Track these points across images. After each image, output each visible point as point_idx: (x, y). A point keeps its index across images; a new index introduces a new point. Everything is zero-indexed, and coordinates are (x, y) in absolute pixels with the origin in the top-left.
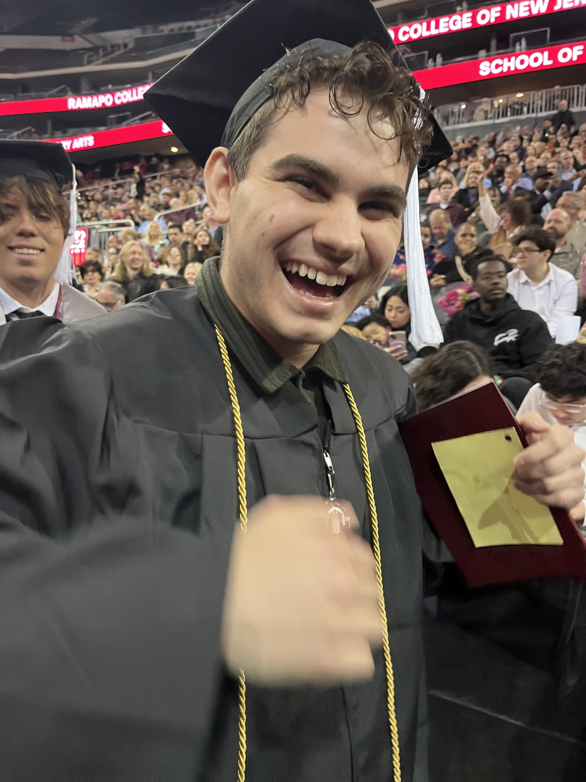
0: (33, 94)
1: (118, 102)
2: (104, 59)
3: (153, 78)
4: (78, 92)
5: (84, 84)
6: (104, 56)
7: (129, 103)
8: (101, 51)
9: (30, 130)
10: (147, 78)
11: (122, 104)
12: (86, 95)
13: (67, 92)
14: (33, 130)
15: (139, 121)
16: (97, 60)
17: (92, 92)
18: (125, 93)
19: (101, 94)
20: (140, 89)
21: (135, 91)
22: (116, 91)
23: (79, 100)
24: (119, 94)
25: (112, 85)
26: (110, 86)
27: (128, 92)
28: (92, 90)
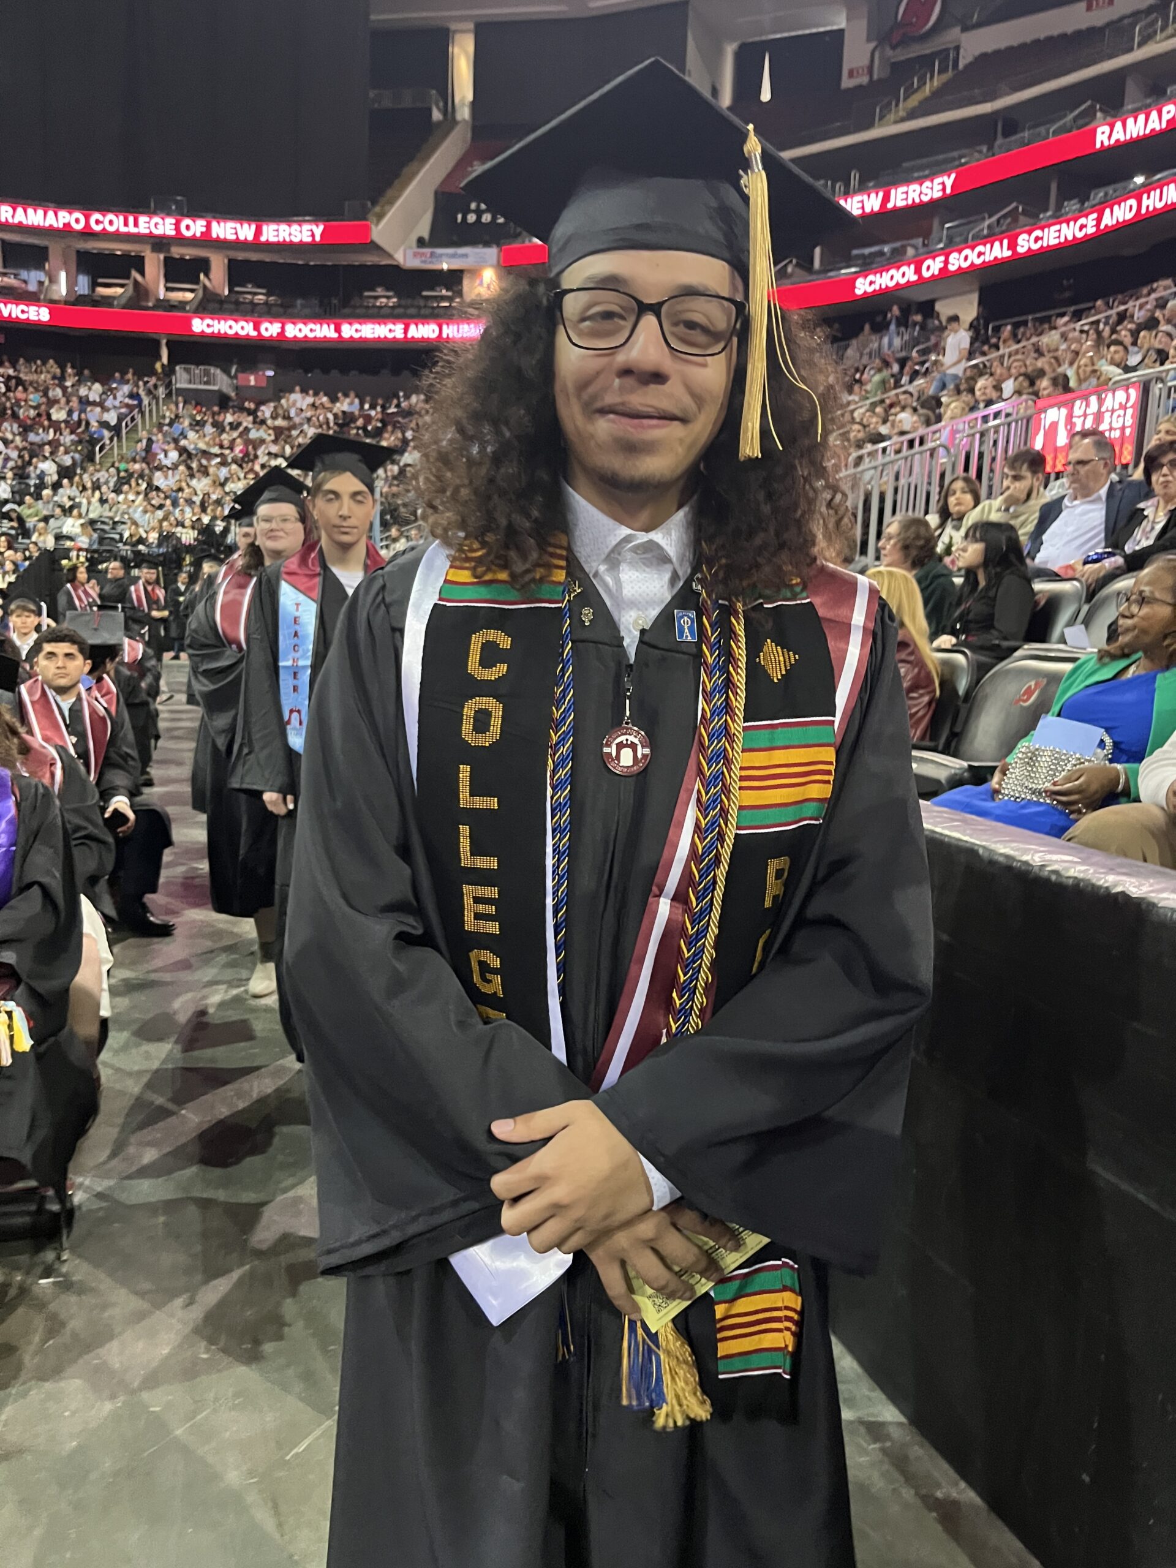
0: (1024, 135)
4: (1115, 109)
5: (1132, 88)
9: (1017, 208)
12: (1136, 112)
13: (1095, 115)
14: (1020, 209)
16: (1164, 28)
17: (1148, 101)
19: (1168, 101)
23: (1118, 125)
28: (1147, 96)
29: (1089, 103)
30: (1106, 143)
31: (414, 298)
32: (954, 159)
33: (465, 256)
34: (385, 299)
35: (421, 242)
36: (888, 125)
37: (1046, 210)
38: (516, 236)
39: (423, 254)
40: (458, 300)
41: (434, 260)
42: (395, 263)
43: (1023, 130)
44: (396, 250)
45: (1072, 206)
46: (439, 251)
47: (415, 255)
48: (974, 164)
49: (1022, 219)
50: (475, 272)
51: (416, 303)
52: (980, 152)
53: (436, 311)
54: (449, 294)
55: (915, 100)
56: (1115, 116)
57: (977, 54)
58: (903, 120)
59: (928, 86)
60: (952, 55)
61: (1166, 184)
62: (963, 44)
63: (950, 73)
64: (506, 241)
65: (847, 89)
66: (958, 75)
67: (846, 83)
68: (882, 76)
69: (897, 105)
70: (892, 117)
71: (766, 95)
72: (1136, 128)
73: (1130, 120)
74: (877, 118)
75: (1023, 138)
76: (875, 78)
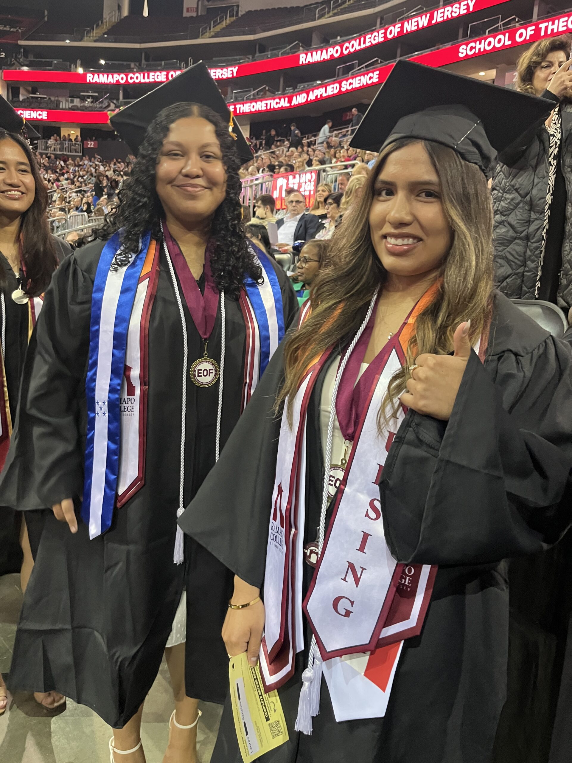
1: (345, 52)
2: (336, 11)
3: (381, 24)
4: (308, 47)
5: (315, 38)
6: (334, 9)
7: (356, 51)
8: (332, 2)
9: (265, 88)
10: (376, 26)
11: (350, 54)
12: (316, 50)
13: (299, 48)
14: (267, 88)
15: (365, 69)
16: (329, 12)
17: (322, 45)
18: (353, 42)
19: (330, 47)
20: (368, 37)
21: (362, 39)
22: (344, 42)
23: (309, 54)
24: (347, 44)
25: (341, 37)
26: (339, 38)
27: (356, 41)
28: (322, 43)
29: (297, 42)
30: (304, 63)
32: (236, 60)
36: (205, 38)
37: (278, 91)
38: (12, 65)
43: (268, 51)
45: (289, 90)
48: (246, 63)
49: (268, 93)
52: (249, 58)
55: (218, 28)
56: (307, 50)
57: (247, 10)
58: (212, 37)
59: (224, 22)
60: (235, 9)
61: (329, 85)
62: (240, 4)
63: (235, 18)
64: (6, 68)
65: (186, 17)
66: (238, 19)
67: (185, 14)
68: (203, 14)
69: (210, 29)
70: (207, 34)
71: (146, 14)
72: (317, 57)
73: (314, 53)
74: (200, 34)
75: (268, 54)
76: (199, 14)
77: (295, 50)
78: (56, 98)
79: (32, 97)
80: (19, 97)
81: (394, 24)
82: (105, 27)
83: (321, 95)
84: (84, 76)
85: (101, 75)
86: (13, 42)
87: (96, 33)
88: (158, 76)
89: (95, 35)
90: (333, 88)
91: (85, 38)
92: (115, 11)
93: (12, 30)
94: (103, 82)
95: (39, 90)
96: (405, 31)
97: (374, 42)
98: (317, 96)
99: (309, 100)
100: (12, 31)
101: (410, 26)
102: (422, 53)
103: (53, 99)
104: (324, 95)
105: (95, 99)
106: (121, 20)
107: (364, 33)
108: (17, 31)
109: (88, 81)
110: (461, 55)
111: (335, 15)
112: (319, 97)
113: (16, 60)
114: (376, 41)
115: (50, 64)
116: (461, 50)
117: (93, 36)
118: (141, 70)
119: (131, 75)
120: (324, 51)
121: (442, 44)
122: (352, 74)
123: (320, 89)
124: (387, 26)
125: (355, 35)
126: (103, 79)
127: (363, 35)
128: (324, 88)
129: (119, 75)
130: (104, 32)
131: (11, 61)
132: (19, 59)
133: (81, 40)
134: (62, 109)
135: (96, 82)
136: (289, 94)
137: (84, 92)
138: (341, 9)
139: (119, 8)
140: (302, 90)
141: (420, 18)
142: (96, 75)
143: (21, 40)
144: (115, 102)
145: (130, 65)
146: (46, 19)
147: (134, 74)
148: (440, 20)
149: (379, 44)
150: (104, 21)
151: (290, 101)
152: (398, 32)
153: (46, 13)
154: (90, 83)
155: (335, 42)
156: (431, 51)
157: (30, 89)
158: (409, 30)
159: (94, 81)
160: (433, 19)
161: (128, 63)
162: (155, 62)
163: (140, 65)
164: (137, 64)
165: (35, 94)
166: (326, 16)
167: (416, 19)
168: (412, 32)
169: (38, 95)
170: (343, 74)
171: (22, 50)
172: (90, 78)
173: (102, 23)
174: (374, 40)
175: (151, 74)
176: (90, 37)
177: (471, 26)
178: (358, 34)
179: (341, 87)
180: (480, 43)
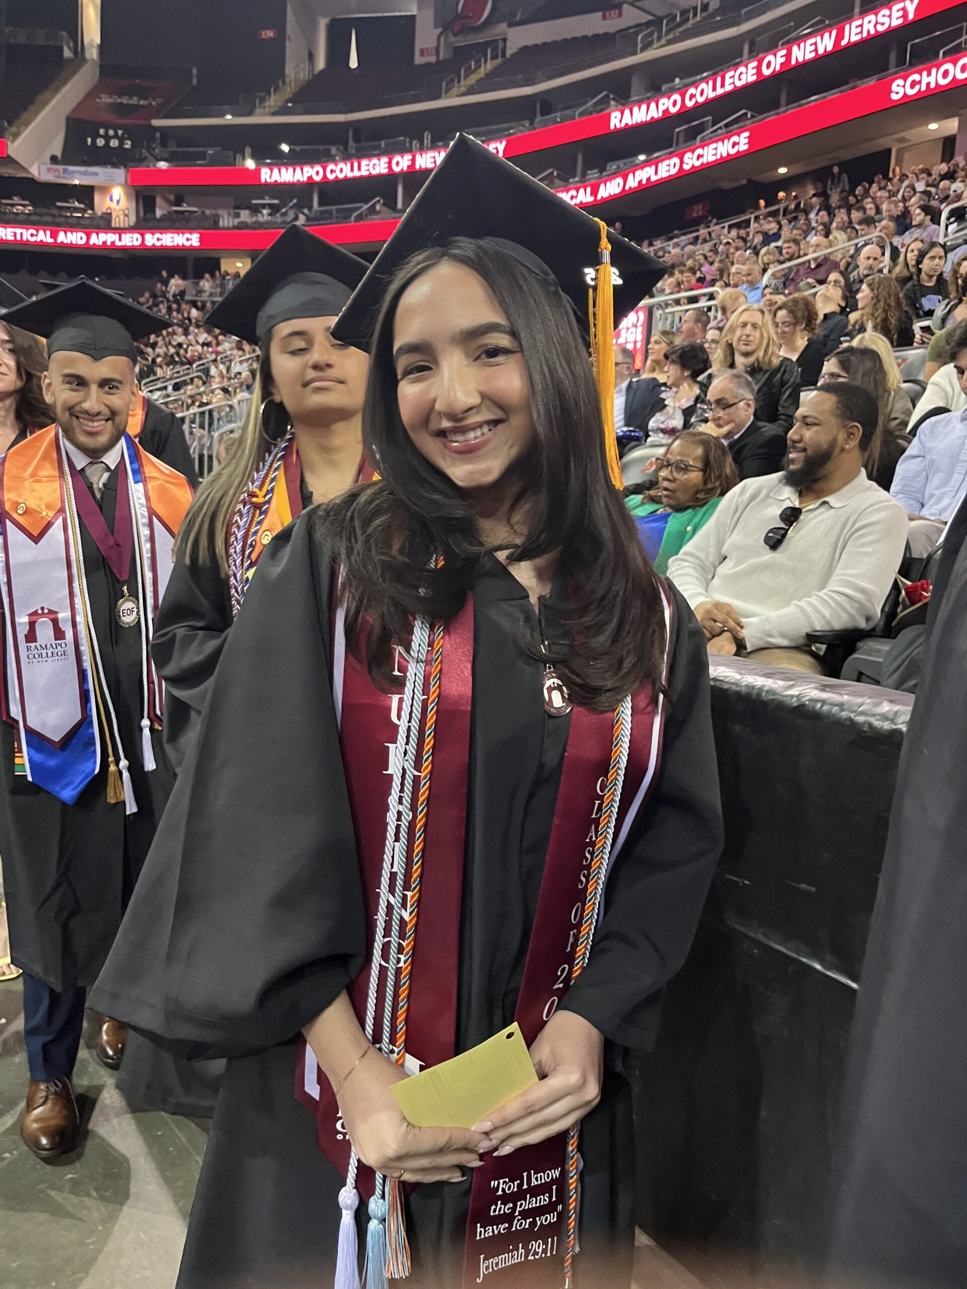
0: (558, 116)
1: (689, 104)
2: (671, 36)
3: (750, 52)
4: (624, 99)
5: (636, 85)
6: (667, 33)
7: (708, 102)
8: (665, 22)
9: (552, 173)
10: (741, 56)
11: (697, 106)
12: (639, 103)
13: (609, 103)
14: (555, 174)
15: (724, 130)
16: (659, 38)
17: (648, 95)
18: (703, 86)
19: (663, 96)
20: (728, 75)
21: (719, 80)
22: (687, 86)
23: (627, 112)
24: (692, 90)
25: (681, 78)
26: (677, 80)
27: (707, 83)
28: (647, 91)
29: (604, 93)
30: (618, 126)
31: (48, 208)
32: (504, 130)
33: (96, 174)
34: (21, 207)
35: (54, 159)
36: (452, 97)
37: (574, 177)
38: (144, 159)
39: (55, 171)
40: (90, 212)
41: (67, 176)
42: (30, 176)
43: (556, 112)
44: (31, 165)
45: (593, 174)
46: (71, 168)
47: (49, 170)
48: (519, 135)
49: (557, 181)
50: (105, 189)
51: (51, 212)
52: (524, 126)
53: (70, 220)
54: (82, 206)
55: (472, 79)
56: (623, 105)
57: (520, 46)
58: (464, 94)
59: (483, 67)
60: (501, 44)
61: (662, 161)
62: (509, 37)
63: (499, 61)
64: (132, 164)
65: (420, 66)
66: (506, 62)
67: (418, 60)
68: (447, 57)
69: (459, 82)
70: (455, 91)
71: (354, 63)
72: (640, 115)
73: (636, 109)
74: (443, 91)
75: (556, 117)
76: (441, 57)
77: (603, 106)
78: (214, 212)
79: (176, 212)
80: (154, 212)
81: (774, 51)
82: (289, 90)
83: (648, 179)
84: (257, 172)
85: (283, 170)
86: (145, 122)
87: (274, 100)
88: (374, 165)
89: (272, 103)
90: (669, 165)
91: (258, 110)
92: (304, 62)
93: (142, 102)
94: (287, 181)
95: (186, 199)
96: (793, 62)
97: (739, 84)
98: (640, 182)
99: (627, 188)
100: (142, 106)
101: (802, 53)
102: (825, 97)
103: (208, 212)
104: (654, 178)
105: (274, 209)
106: (315, 76)
107: (722, 70)
108: (150, 104)
109: (263, 180)
110: (894, 97)
111: (670, 42)
112: (644, 182)
113: (149, 152)
114: (743, 82)
115: (202, 156)
116: (894, 87)
117: (270, 106)
118: (347, 157)
119: (331, 166)
120: (653, 105)
121: (860, 79)
122: (702, 140)
123: (647, 169)
124: (761, 55)
125: (705, 74)
126: (287, 175)
127: (721, 73)
128: (653, 167)
129: (312, 167)
130: (286, 96)
131: (141, 153)
132: (154, 149)
133: (250, 113)
134: (224, 229)
135: (276, 181)
136: (592, 182)
137: (257, 198)
138: (680, 33)
139: (311, 57)
140: (614, 173)
141: (819, 38)
142: (276, 171)
143: (156, 117)
144: (306, 211)
145: (329, 150)
146: (195, 82)
147: (336, 165)
148: (855, 38)
149: (748, 86)
150: (287, 80)
151: (594, 193)
152: (782, 64)
153: (195, 71)
154: (266, 184)
155: (670, 88)
156: (842, 92)
157: (172, 197)
158: (801, 60)
159: (272, 180)
160: (843, 38)
161: (327, 147)
162: (370, 144)
163: (346, 149)
164: (341, 148)
165: (179, 205)
166: (655, 46)
167: (813, 40)
168: (806, 63)
169: (185, 207)
170: (686, 141)
171: (158, 135)
172: (266, 175)
173: (284, 82)
174: (740, 79)
175: (364, 163)
176: (264, 108)
177: (912, 46)
178: (710, 73)
179: (682, 162)
180: (929, 75)
